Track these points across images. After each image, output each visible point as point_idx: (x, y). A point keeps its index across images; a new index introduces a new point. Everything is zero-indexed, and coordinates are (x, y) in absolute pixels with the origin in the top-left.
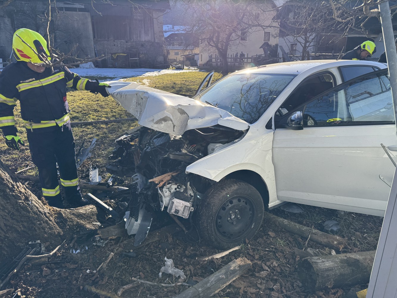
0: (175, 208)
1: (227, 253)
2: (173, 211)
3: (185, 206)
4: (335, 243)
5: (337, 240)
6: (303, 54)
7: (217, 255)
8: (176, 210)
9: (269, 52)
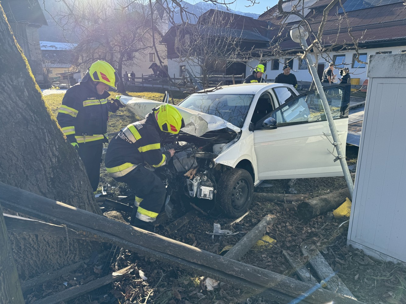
0: (203, 193)
1: (243, 217)
2: (202, 195)
3: (210, 190)
4: (302, 198)
5: (302, 196)
7: (237, 220)
8: (204, 194)
9: (158, 72)
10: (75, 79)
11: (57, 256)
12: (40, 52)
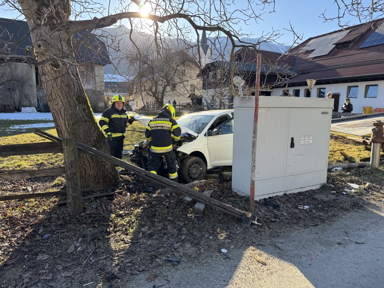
6: (220, 104)
9: (195, 101)
10: (130, 106)
11: (93, 184)
12: (103, 84)
